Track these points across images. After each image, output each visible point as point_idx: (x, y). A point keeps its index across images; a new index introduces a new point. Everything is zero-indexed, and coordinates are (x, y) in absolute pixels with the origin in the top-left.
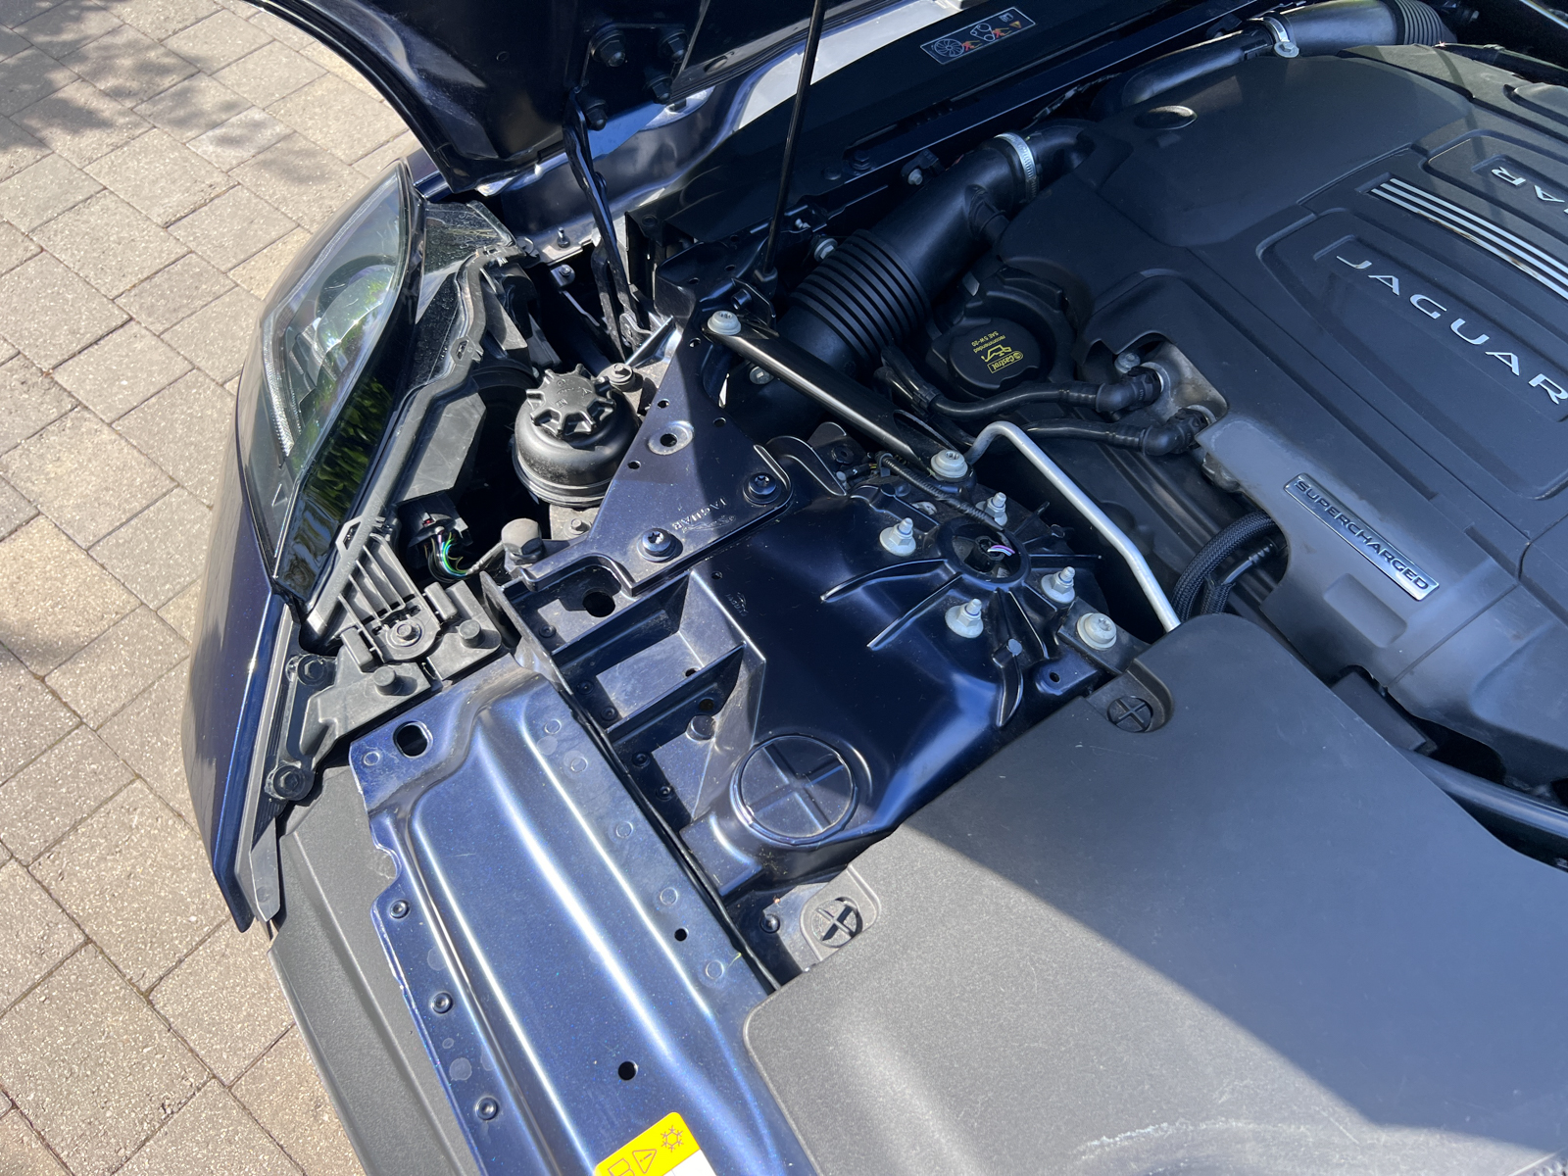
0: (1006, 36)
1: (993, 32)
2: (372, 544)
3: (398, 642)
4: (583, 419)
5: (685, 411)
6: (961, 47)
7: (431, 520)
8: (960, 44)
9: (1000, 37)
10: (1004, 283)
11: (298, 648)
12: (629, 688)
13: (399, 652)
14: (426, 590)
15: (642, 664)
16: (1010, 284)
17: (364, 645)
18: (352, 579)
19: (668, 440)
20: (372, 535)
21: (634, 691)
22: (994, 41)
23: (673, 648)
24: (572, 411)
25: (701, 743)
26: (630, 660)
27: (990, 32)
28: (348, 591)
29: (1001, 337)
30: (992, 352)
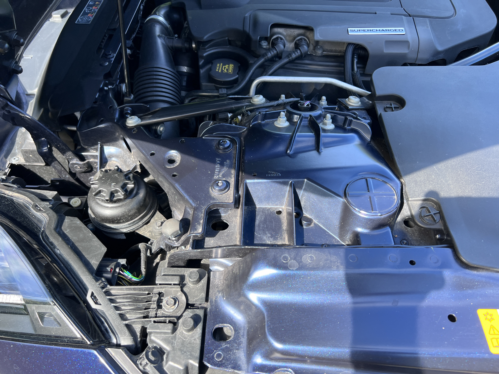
0: (99, 7)
1: (93, 8)
2: (107, 293)
3: (173, 309)
4: (127, 184)
5: (164, 149)
6: (88, 16)
7: (112, 268)
8: (87, 16)
9: (97, 9)
10: (205, 49)
11: (135, 357)
12: (269, 235)
13: (177, 312)
14: (157, 282)
15: (262, 225)
16: (208, 48)
17: (162, 324)
18: (119, 312)
19: (172, 161)
20: (104, 290)
21: (271, 234)
22: (97, 10)
23: (262, 212)
24: (121, 184)
25: (312, 225)
26: (256, 228)
27: (92, 9)
28: (122, 317)
29: (222, 64)
30: (224, 69)
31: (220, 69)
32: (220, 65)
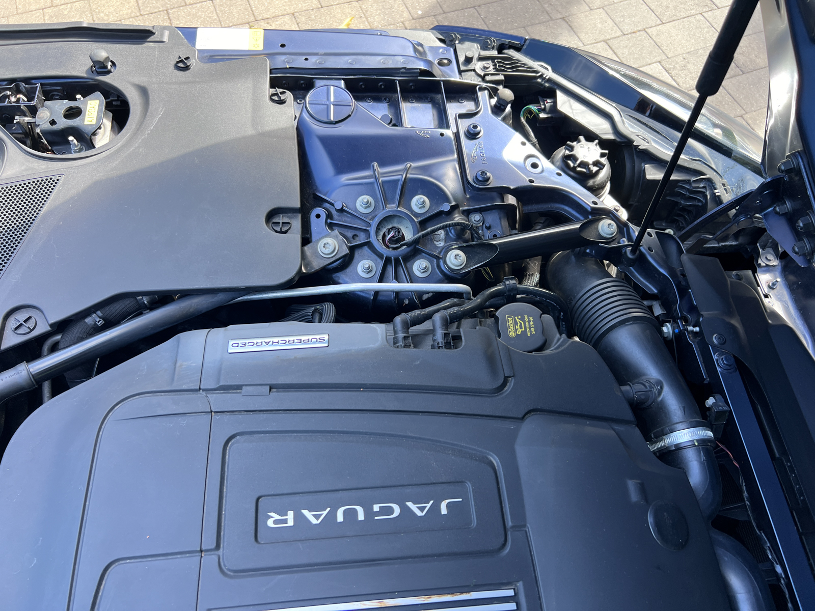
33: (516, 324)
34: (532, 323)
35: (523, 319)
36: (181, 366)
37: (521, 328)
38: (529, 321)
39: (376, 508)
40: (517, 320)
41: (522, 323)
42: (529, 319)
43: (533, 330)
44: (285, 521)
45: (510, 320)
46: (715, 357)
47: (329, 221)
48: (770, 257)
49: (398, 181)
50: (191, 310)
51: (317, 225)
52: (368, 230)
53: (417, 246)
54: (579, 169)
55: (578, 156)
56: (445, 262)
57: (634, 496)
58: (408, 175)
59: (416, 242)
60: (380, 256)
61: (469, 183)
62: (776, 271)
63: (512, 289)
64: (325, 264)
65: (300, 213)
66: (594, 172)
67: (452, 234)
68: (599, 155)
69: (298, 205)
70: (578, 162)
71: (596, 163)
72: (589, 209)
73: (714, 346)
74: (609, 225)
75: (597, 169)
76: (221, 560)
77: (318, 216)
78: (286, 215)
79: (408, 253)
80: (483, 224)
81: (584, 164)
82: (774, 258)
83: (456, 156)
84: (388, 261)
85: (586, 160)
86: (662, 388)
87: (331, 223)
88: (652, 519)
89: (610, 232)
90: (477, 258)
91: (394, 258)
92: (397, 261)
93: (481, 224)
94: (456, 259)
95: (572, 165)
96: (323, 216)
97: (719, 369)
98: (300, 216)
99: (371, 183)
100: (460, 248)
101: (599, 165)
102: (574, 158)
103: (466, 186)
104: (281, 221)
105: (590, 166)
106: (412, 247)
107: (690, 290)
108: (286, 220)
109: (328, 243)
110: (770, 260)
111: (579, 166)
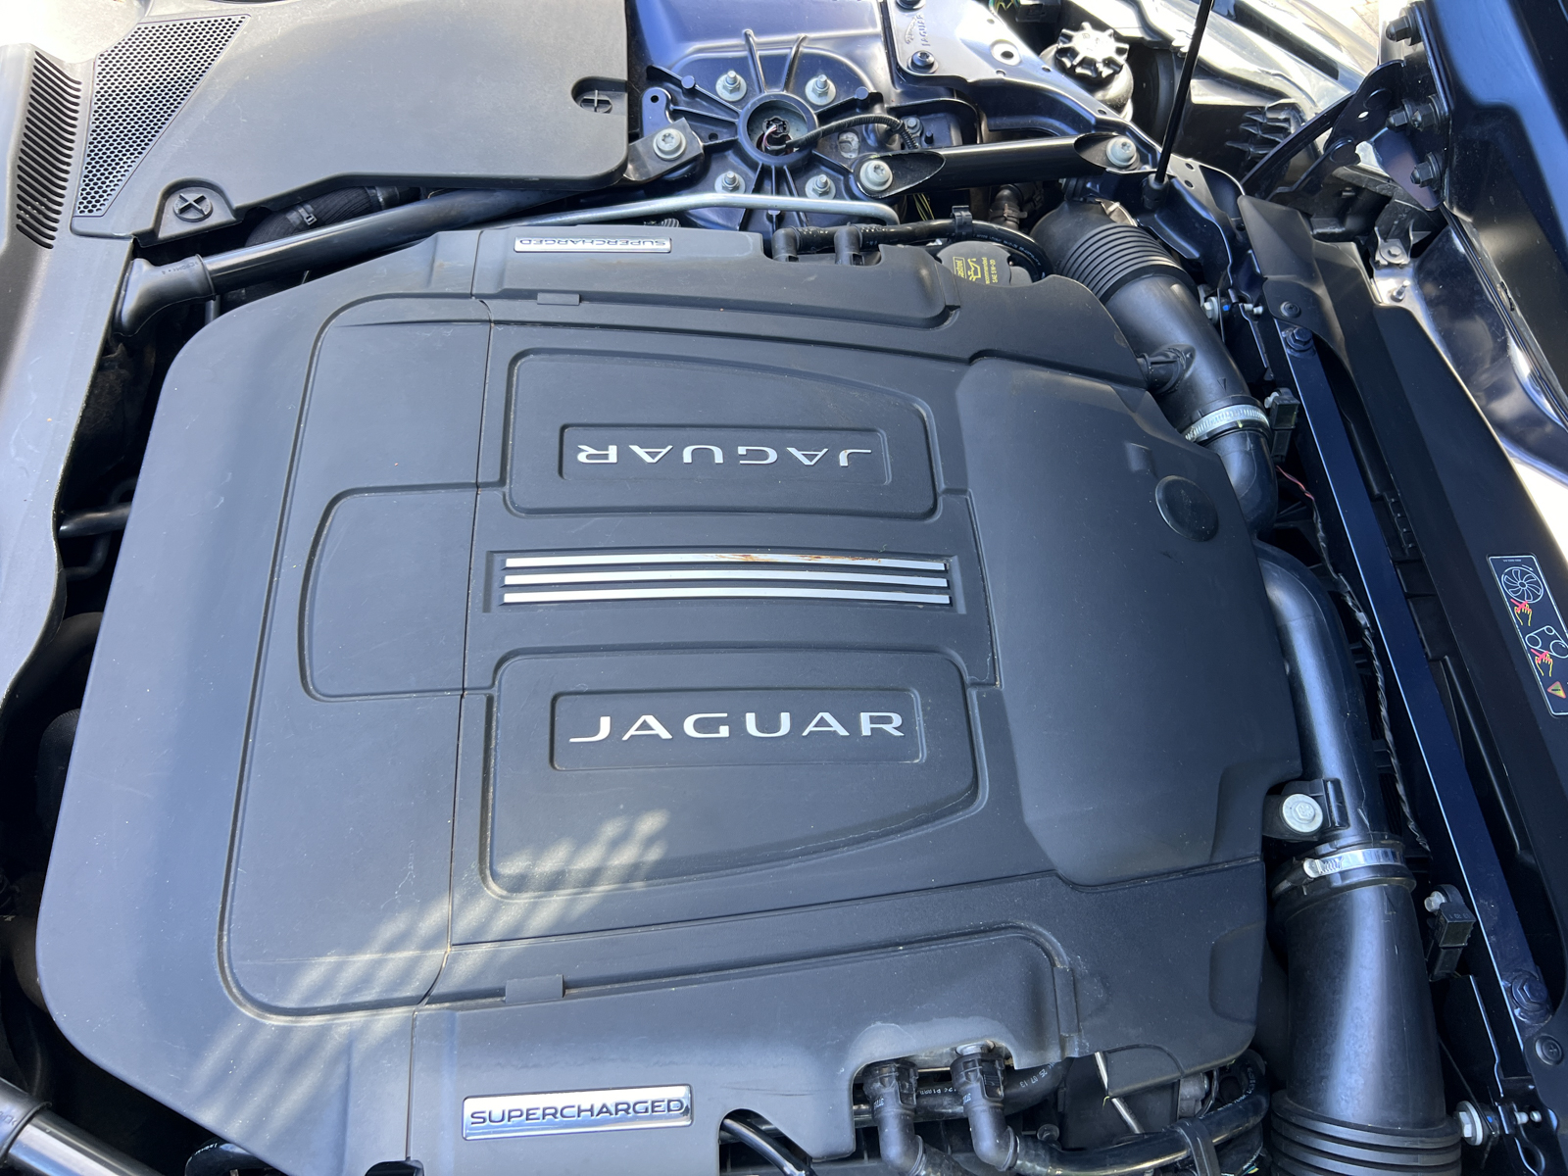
22: (1525, 641)
29: (988, 282)
30: (976, 268)
31: (986, 268)
32: (991, 279)
33: (969, 268)
34: (993, 268)
35: (979, 262)
36: (441, 266)
37: (976, 273)
38: (989, 266)
39: (742, 450)
40: (971, 264)
41: (979, 268)
42: (989, 262)
43: (995, 277)
44: (606, 457)
45: (959, 262)
46: (1282, 335)
47: (672, 106)
48: (1396, 250)
49: (783, 57)
50: (453, 213)
51: (652, 112)
52: (733, 124)
53: (814, 152)
54: (1079, 70)
55: (1078, 49)
56: (857, 179)
57: (1135, 463)
58: (801, 49)
59: (811, 143)
60: (752, 165)
61: (900, 69)
62: (1403, 275)
63: (965, 223)
64: (663, 170)
65: (626, 91)
66: (1104, 75)
67: (871, 141)
68: (1114, 49)
69: (623, 76)
70: (1078, 59)
71: (1108, 62)
72: (1093, 122)
73: (1282, 320)
74: (1124, 145)
75: (1111, 71)
76: (507, 498)
77: (655, 99)
78: (605, 92)
79: (799, 160)
80: (921, 135)
81: (1087, 63)
82: (1402, 253)
83: (879, 29)
84: (765, 173)
85: (1090, 55)
86: (1192, 356)
87: (675, 110)
88: (1161, 494)
89: (1125, 157)
90: (909, 177)
91: (776, 168)
92: (780, 173)
93: (918, 134)
94: (875, 172)
95: (1068, 64)
96: (662, 101)
97: (1287, 351)
98: (626, 95)
99: (743, 59)
100: (882, 158)
101: (1112, 66)
102: (1071, 53)
103: (895, 75)
104: (596, 98)
105: (1097, 65)
106: (805, 153)
107: (1250, 252)
108: (604, 98)
109: (669, 135)
110: (1395, 256)
111: (1081, 64)
